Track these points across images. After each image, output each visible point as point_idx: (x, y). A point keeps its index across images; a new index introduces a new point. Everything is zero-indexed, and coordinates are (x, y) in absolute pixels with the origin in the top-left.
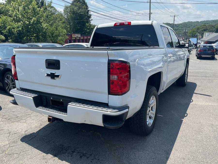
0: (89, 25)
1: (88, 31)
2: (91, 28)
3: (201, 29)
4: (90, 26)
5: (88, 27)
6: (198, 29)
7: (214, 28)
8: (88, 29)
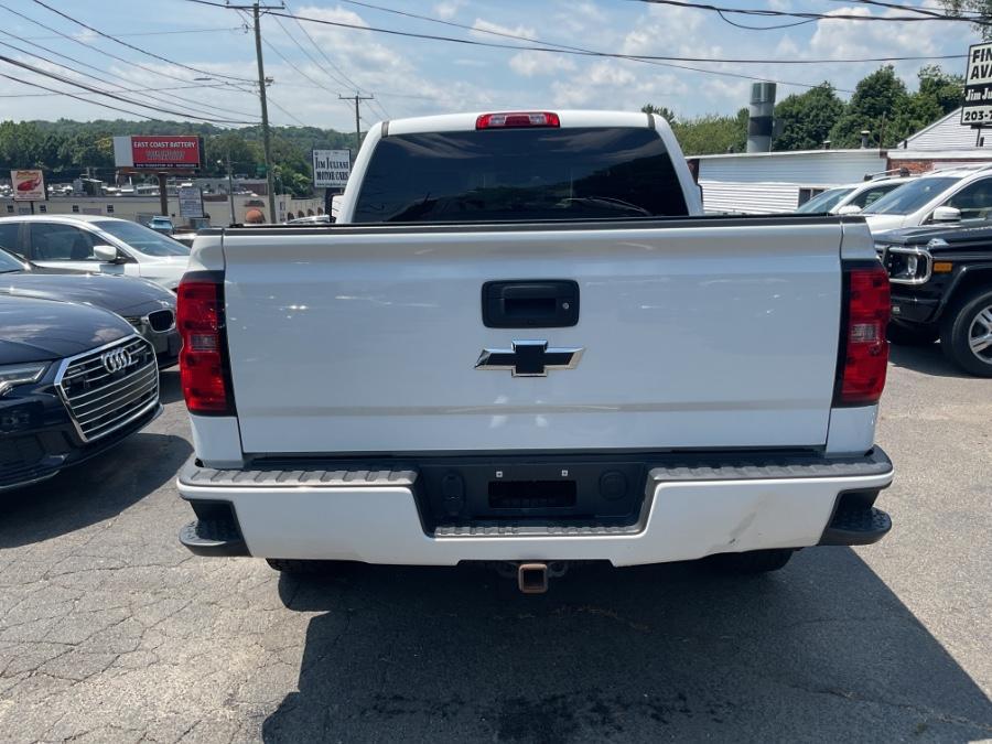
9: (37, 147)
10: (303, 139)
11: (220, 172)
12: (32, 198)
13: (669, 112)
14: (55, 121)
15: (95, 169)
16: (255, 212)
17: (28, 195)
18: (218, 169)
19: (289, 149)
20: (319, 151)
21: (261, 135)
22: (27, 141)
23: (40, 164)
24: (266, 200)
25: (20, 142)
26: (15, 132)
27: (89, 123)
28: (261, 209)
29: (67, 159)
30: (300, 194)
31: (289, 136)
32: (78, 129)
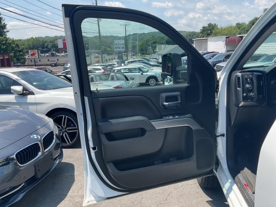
0: (4, 38)
1: (4, 47)
2: (8, 43)
3: (151, 41)
4: (7, 40)
5: (3, 41)
6: (148, 41)
7: (164, 40)
8: (4, 45)
9: (39, 44)
10: (109, 39)
11: (87, 49)
12: (34, 58)
13: (216, 25)
14: (44, 37)
15: (54, 49)
16: (97, 59)
17: (33, 57)
18: (87, 48)
19: (106, 41)
20: (115, 40)
21: (98, 38)
22: (37, 42)
23: (40, 48)
24: (100, 56)
25: (35, 43)
26: (34, 40)
27: (53, 37)
28: (99, 58)
29: (47, 47)
30: (109, 54)
31: (106, 38)
32: (50, 39)
